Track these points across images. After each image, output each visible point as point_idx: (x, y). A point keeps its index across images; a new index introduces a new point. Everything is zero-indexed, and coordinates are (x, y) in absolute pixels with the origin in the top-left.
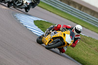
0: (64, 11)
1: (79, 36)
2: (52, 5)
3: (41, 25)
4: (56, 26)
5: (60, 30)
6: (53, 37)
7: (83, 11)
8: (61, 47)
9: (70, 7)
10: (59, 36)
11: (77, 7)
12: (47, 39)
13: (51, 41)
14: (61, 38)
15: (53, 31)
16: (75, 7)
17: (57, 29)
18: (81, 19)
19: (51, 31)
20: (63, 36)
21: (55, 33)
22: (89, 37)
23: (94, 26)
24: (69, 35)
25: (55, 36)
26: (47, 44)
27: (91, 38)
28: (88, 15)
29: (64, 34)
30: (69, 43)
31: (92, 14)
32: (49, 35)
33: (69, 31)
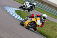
1: (45, 21)
3: (19, 13)
4: (32, 15)
5: (34, 18)
6: (30, 21)
7: (44, 4)
8: (35, 27)
10: (33, 21)
11: (40, 2)
12: (27, 23)
13: (29, 24)
14: (35, 22)
15: (30, 18)
17: (32, 17)
18: (43, 9)
19: (29, 18)
20: (36, 21)
21: (31, 19)
22: (47, 20)
23: (50, 13)
24: (39, 20)
25: (31, 21)
26: (26, 26)
27: (49, 20)
28: (46, 7)
29: (37, 20)
30: (40, 25)
31: (49, 6)
32: (27, 21)
33: (39, 18)
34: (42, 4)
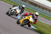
0: (41, 13)
2: (35, 10)
9: (44, 11)
10: (26, 19)
12: (21, 21)
16: (47, 11)
21: (25, 18)
25: (25, 19)
34: (49, 12)
